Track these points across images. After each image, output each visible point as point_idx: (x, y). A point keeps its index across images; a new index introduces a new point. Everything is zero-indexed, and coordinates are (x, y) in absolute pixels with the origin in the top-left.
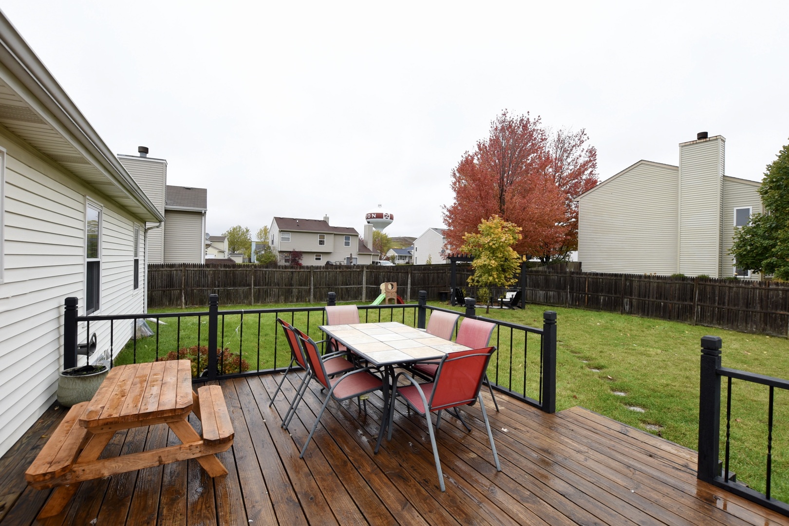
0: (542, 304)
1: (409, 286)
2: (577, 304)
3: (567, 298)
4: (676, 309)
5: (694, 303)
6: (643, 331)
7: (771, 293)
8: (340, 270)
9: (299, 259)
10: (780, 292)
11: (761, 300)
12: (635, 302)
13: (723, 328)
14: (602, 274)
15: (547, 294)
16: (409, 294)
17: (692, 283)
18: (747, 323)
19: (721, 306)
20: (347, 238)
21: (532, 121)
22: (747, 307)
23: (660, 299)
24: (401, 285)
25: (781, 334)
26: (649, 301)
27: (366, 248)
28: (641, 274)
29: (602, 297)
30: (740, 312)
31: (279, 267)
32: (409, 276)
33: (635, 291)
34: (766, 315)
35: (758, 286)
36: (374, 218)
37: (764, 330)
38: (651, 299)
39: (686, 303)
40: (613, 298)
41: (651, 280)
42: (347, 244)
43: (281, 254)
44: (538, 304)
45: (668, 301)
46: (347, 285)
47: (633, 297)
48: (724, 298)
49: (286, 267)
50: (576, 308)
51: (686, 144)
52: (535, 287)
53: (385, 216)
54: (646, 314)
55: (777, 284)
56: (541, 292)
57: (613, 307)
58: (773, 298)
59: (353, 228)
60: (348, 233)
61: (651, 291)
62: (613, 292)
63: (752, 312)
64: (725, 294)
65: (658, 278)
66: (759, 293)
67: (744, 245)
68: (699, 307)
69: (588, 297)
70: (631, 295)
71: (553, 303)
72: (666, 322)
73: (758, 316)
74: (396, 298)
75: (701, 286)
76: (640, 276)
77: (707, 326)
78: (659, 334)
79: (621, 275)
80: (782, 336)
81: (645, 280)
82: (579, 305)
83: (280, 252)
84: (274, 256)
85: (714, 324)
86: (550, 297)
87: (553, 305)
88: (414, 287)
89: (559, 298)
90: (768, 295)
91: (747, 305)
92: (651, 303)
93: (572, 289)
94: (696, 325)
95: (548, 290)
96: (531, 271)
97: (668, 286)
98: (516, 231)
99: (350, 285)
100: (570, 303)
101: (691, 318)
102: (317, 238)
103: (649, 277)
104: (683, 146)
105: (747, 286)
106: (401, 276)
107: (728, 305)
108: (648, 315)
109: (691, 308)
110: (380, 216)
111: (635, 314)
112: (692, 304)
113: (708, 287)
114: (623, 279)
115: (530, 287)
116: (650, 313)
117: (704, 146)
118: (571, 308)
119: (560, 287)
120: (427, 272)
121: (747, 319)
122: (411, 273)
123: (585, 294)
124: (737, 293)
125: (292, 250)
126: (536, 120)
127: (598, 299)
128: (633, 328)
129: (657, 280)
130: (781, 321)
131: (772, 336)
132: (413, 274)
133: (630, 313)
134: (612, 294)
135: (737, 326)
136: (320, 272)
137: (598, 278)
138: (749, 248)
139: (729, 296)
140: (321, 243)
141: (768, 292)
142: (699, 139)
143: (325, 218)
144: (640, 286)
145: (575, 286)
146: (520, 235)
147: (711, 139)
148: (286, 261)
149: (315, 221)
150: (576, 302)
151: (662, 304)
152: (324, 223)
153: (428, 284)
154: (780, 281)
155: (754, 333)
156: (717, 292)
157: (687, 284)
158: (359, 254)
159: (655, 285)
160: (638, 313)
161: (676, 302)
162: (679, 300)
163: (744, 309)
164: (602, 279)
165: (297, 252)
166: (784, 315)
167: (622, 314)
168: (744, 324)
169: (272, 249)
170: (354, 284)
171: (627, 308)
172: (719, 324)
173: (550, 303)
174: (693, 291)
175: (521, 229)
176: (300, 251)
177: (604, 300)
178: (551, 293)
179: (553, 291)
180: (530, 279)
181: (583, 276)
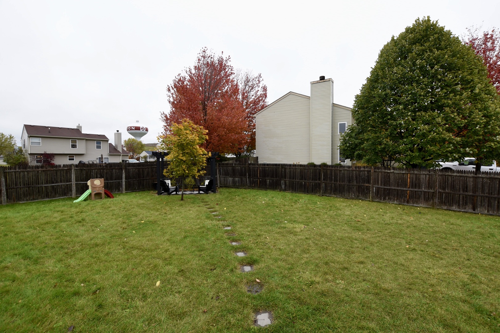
0: (231, 187)
1: (124, 180)
2: (253, 185)
3: (247, 182)
4: (311, 186)
5: (321, 182)
6: (292, 206)
7: (361, 173)
8: (43, 170)
9: (51, 160)
10: (366, 172)
11: (356, 177)
12: (287, 183)
13: (337, 197)
14: (268, 165)
15: (234, 179)
16: (124, 187)
17: (319, 168)
18: (349, 193)
19: (336, 183)
20: (99, 142)
21: (225, 59)
22: (349, 182)
23: (302, 180)
24: (115, 180)
25: (367, 198)
26: (295, 181)
27: (117, 150)
28: (291, 163)
29: (268, 180)
30: (346, 186)
31: (30, 167)
32: (123, 171)
33: (288, 175)
34: (359, 187)
35: (355, 169)
36: (133, 130)
37: (358, 196)
38: (297, 180)
39: (316, 182)
40: (275, 180)
41: (297, 168)
42: (99, 147)
43: (31, 156)
44: (229, 187)
45: (307, 181)
46: (53, 183)
47: (287, 179)
48: (337, 177)
49: (37, 167)
50: (253, 189)
51: (314, 82)
52: (226, 175)
53: (142, 129)
54: (294, 190)
55: (364, 167)
56: (230, 178)
57: (275, 187)
58: (362, 176)
59: (104, 136)
60: (100, 139)
61: (297, 175)
62: (275, 176)
63: (352, 185)
64: (338, 175)
65: (301, 165)
66: (355, 174)
67: (346, 143)
68: (324, 184)
69: (260, 180)
70: (285, 178)
71: (238, 186)
72: (306, 195)
73: (355, 188)
74: (103, 192)
75: (325, 170)
76: (290, 165)
77: (328, 196)
78: (302, 207)
79: (279, 165)
80: (366, 199)
81: (294, 167)
82: (254, 187)
83: (31, 154)
84: (25, 158)
85: (332, 195)
86: (236, 182)
87: (238, 187)
88: (130, 180)
89: (242, 182)
90: (360, 175)
91: (349, 181)
92: (297, 183)
93: (249, 175)
94: (323, 196)
95: (235, 177)
96: (223, 164)
97: (306, 171)
98: (204, 133)
99: (56, 183)
100: (249, 185)
101: (319, 191)
102: (70, 143)
103: (295, 165)
104: (313, 83)
105: (349, 169)
106: (115, 172)
107: (339, 182)
108: (295, 191)
109: (320, 184)
110: (138, 128)
111: (288, 191)
112: (320, 182)
113: (328, 171)
114: (280, 167)
115: (223, 175)
116: (296, 189)
117: (323, 84)
118: (250, 188)
119: (242, 174)
120: (141, 167)
121: (349, 190)
122: (126, 169)
123: (258, 178)
124: (344, 174)
125: (43, 153)
126: (227, 58)
127: (266, 182)
128: (286, 203)
129: (300, 167)
130: (367, 190)
131: (362, 200)
132: (127, 170)
133: (285, 190)
134: (274, 178)
135: (344, 195)
136: (15, 172)
137: (265, 167)
138: (348, 145)
139: (340, 176)
140: (74, 146)
141: (360, 173)
142: (321, 80)
143: (78, 127)
144: (290, 172)
145: (251, 173)
146: (207, 136)
147: (327, 80)
148: (38, 162)
149: (68, 129)
150: (252, 185)
151: (303, 183)
152: (77, 131)
153: (143, 177)
154: (366, 165)
155: (353, 199)
156: (333, 174)
157: (317, 169)
158: (109, 155)
159: (299, 170)
160: (289, 190)
161: (311, 181)
162: (313, 180)
163: (348, 184)
164: (268, 168)
165: (49, 154)
166: (368, 186)
167: (280, 191)
168: (348, 193)
169: (24, 151)
170: (61, 182)
171: (283, 186)
172: (335, 194)
173: (236, 186)
174: (320, 174)
175: (207, 131)
176: (51, 153)
177: (269, 182)
178: (237, 179)
179: (238, 177)
180: (222, 170)
181: (256, 166)
